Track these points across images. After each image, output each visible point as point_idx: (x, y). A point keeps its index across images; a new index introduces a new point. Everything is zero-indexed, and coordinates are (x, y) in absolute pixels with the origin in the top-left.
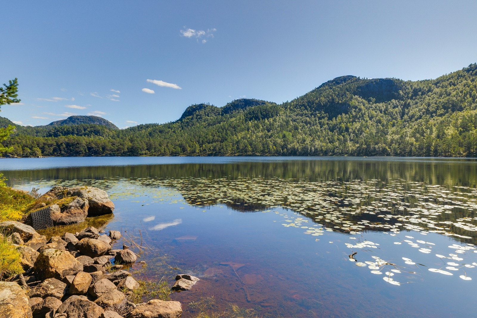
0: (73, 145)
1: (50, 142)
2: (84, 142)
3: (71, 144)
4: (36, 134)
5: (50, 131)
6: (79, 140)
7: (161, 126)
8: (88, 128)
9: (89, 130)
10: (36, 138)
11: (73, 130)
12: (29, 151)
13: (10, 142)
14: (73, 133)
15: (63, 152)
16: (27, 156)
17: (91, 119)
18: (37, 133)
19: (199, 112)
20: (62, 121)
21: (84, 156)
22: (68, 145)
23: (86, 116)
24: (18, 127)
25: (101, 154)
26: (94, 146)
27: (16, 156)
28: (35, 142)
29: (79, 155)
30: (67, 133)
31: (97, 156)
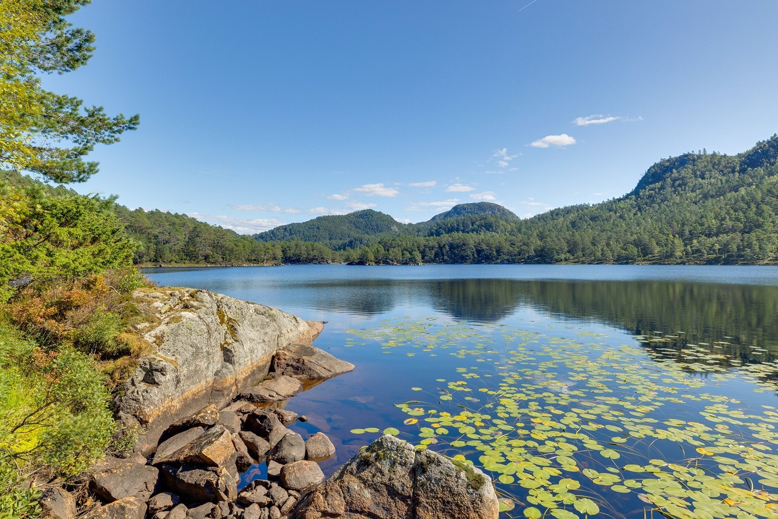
0: (458, 246)
1: (431, 244)
2: (472, 242)
3: (455, 246)
4: (417, 234)
5: (432, 229)
6: (465, 239)
7: (593, 209)
8: (477, 220)
9: (477, 223)
10: (417, 238)
11: (458, 225)
12: (409, 255)
13: (391, 245)
14: (458, 230)
15: (446, 258)
16: (406, 263)
17: (482, 207)
18: (418, 232)
19: (678, 172)
20: (445, 213)
21: (471, 264)
22: (452, 246)
23: (475, 204)
24: (399, 225)
25: (495, 259)
26: (484, 247)
27: (395, 263)
28: (415, 244)
29: (466, 262)
30: (450, 230)
31: (489, 263)
